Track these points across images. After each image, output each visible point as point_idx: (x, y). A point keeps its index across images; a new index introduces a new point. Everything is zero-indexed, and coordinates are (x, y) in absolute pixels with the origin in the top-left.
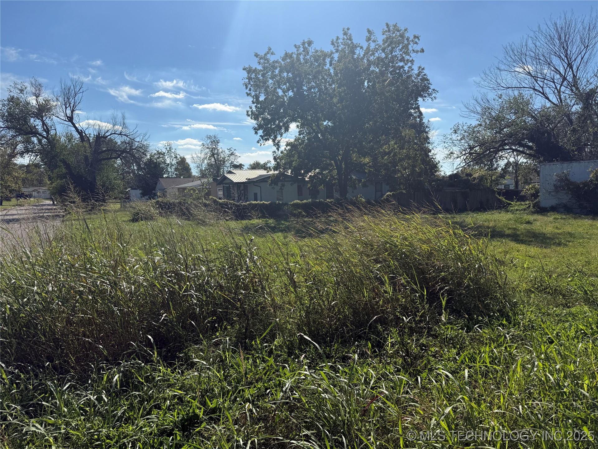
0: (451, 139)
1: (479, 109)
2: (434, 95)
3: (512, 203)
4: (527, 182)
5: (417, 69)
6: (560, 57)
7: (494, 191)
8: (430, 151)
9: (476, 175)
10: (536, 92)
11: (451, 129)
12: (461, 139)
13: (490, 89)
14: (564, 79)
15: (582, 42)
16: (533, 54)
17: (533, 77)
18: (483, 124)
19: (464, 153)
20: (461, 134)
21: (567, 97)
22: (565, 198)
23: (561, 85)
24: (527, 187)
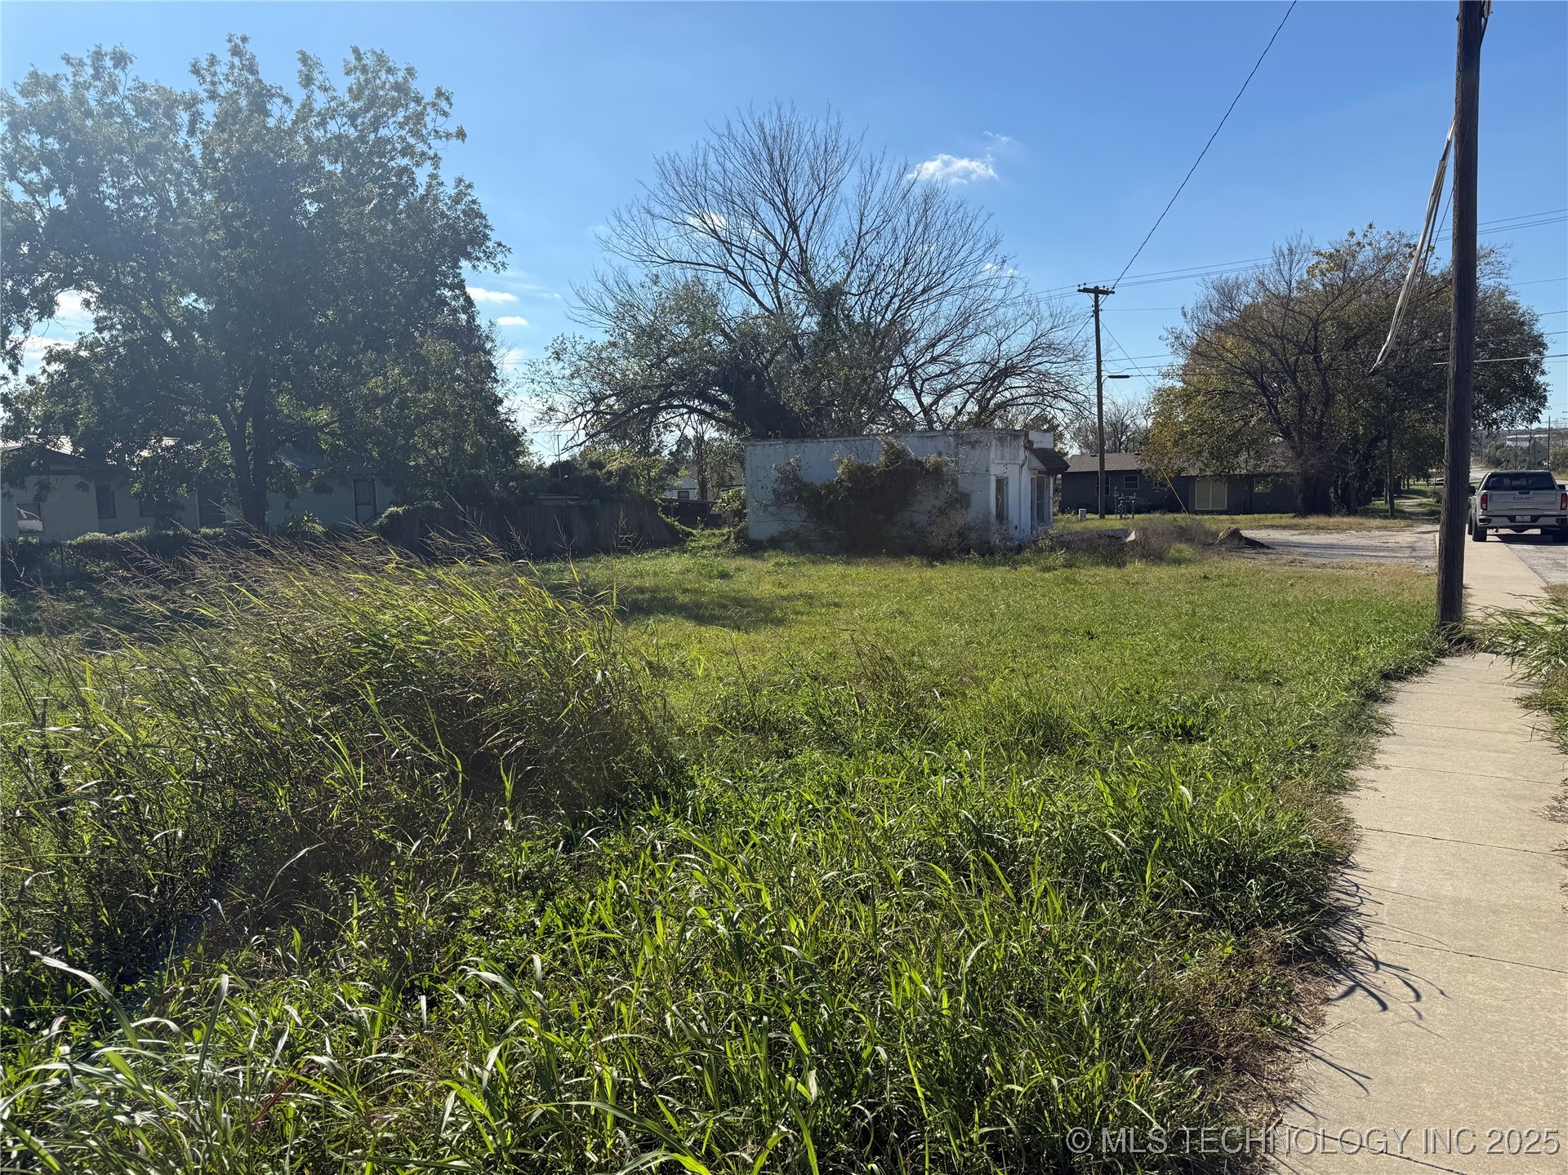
0: (548, 373)
1: (611, 305)
2: (500, 258)
3: (694, 532)
4: (723, 485)
5: (453, 184)
6: (774, 204)
7: (655, 503)
8: (501, 402)
9: (613, 466)
10: (731, 279)
11: (546, 349)
12: (572, 376)
13: (633, 258)
14: (784, 255)
15: (815, 177)
16: (719, 190)
17: (723, 242)
18: (622, 342)
19: (580, 410)
20: (571, 363)
21: (791, 297)
22: (796, 519)
23: (779, 269)
24: (724, 495)
